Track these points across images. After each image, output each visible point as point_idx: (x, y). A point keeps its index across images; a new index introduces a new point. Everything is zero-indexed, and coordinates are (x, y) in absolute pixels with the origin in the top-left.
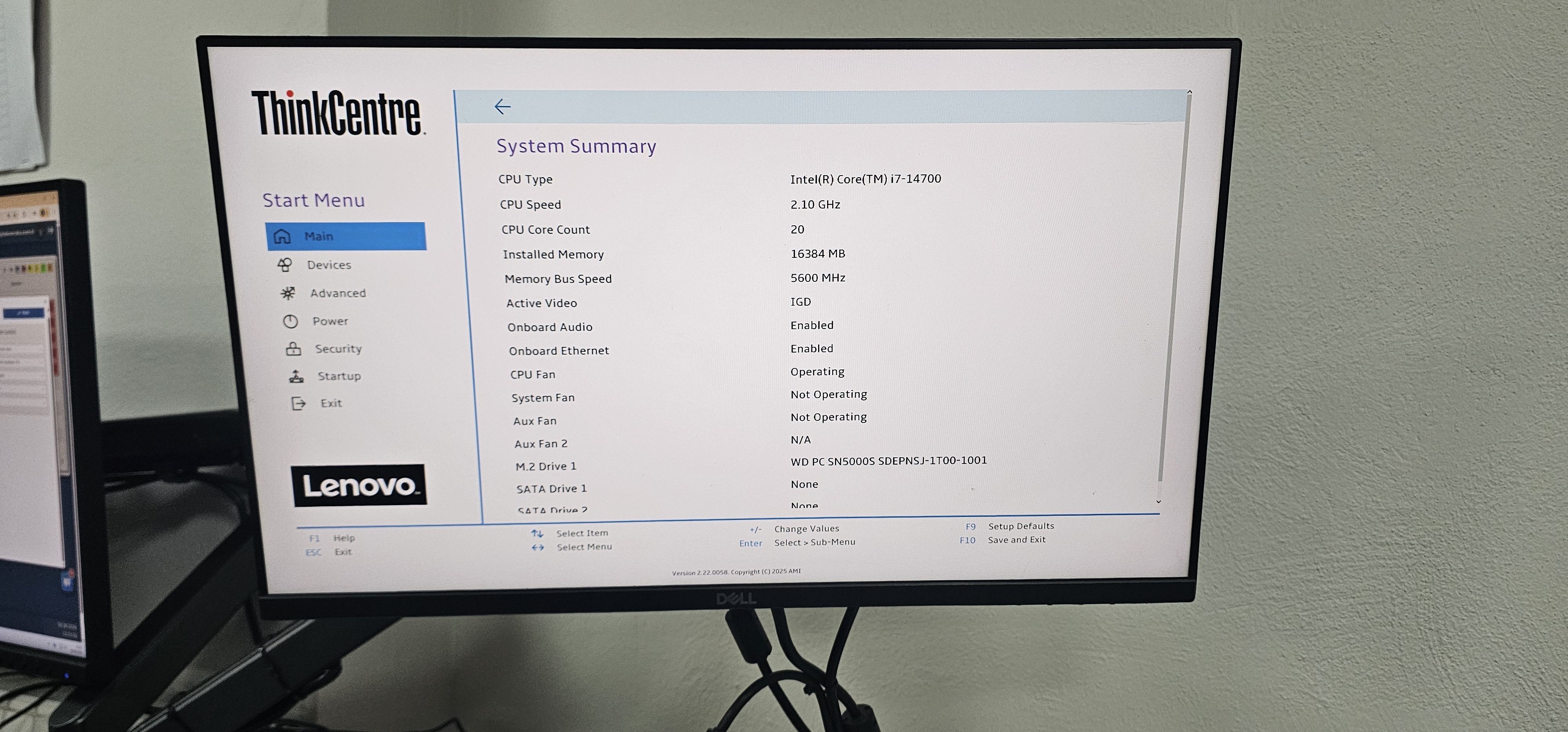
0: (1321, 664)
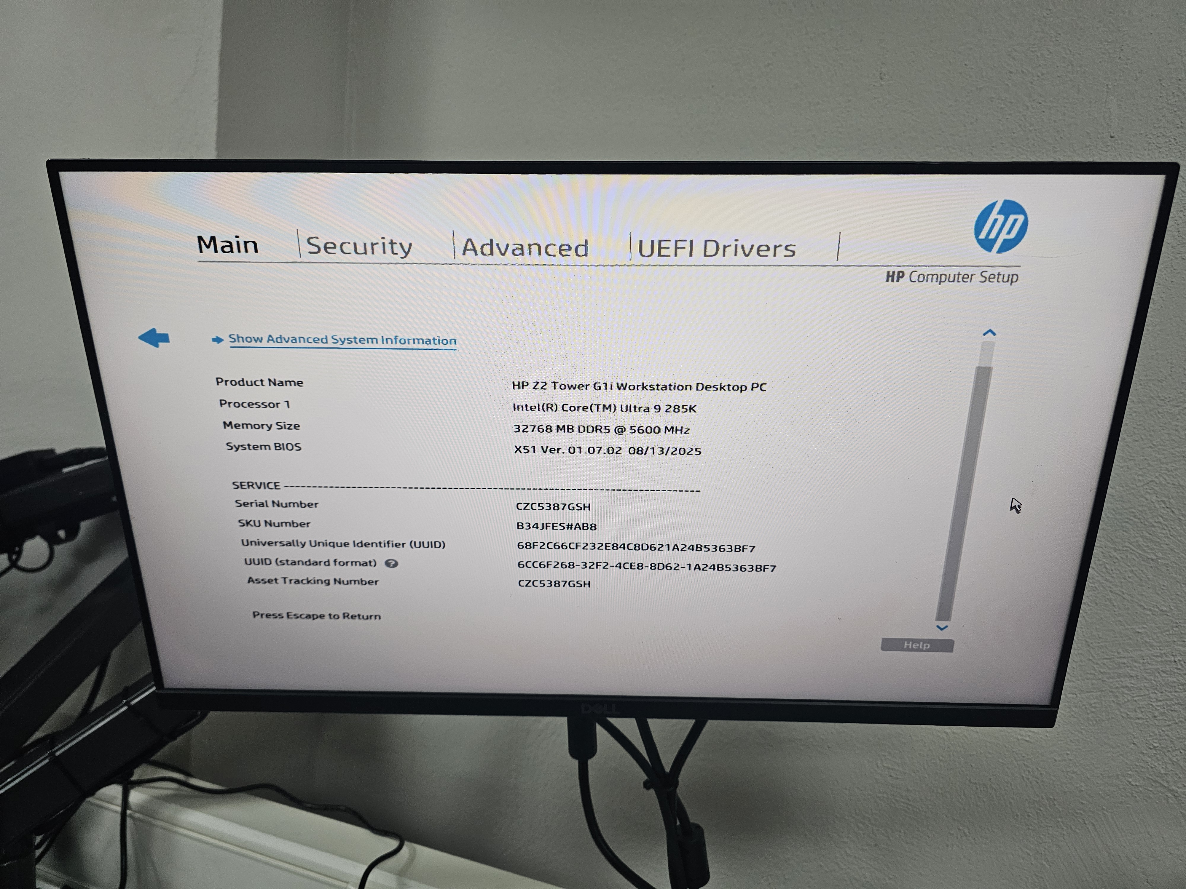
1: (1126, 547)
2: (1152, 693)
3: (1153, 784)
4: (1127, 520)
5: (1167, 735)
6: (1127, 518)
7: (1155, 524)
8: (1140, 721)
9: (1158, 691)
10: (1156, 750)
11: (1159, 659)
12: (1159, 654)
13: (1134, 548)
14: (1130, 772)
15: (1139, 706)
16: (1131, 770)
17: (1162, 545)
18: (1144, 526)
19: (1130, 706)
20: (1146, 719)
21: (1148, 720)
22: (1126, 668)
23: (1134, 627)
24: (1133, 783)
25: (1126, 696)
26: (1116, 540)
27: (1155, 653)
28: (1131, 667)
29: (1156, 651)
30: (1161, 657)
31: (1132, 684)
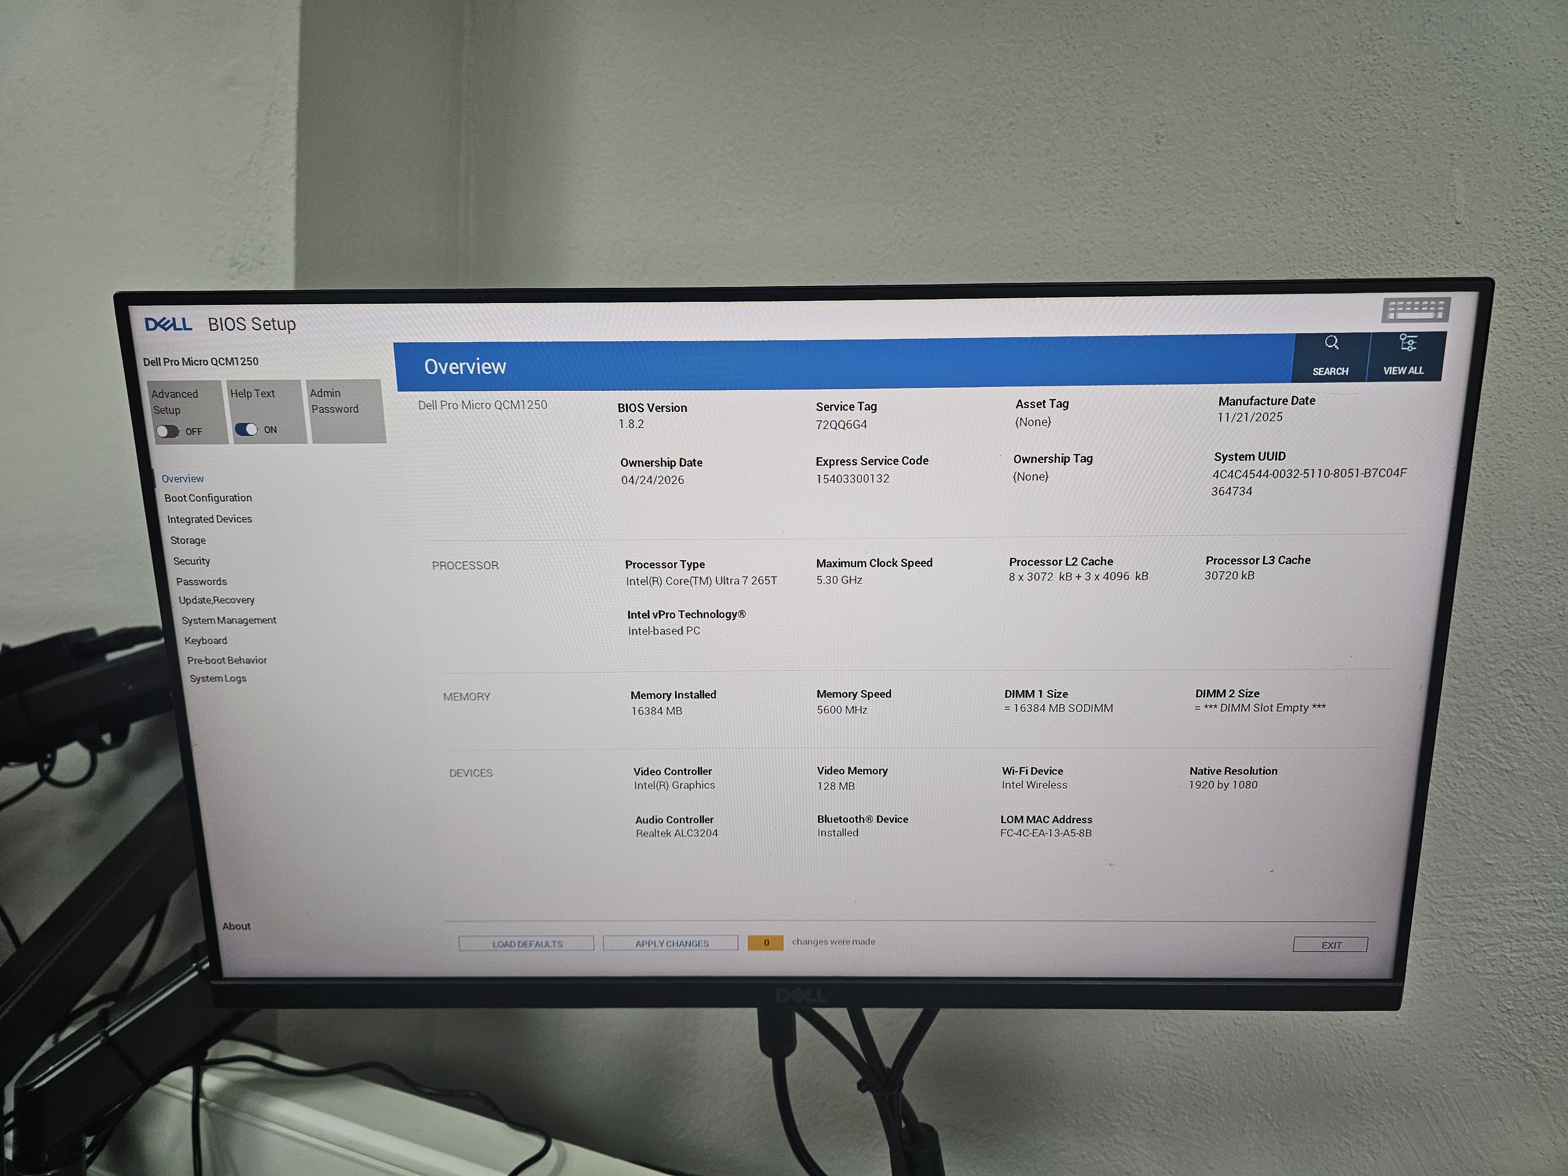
0: (1533, 1019)
1: (1474, 754)
2: (1506, 941)
3: (1507, 1057)
4: (1473, 720)
5: (1525, 996)
6: (1475, 717)
7: (1509, 725)
8: (1491, 977)
9: (1512, 938)
10: (1509, 1014)
11: (1515, 898)
12: (1514, 893)
13: (1484, 757)
14: (1477, 1042)
15: (1488, 958)
16: (1479, 1040)
17: (1520, 753)
18: (1495, 726)
19: (1478, 959)
20: (1499, 974)
21: (1501, 976)
22: (1473, 910)
23: (1482, 856)
24: (1481, 1056)
25: (1471, 943)
26: (1459, 744)
27: (1509, 890)
28: (1479, 908)
29: (1512, 887)
30: (1517, 896)
31: (1480, 929)
